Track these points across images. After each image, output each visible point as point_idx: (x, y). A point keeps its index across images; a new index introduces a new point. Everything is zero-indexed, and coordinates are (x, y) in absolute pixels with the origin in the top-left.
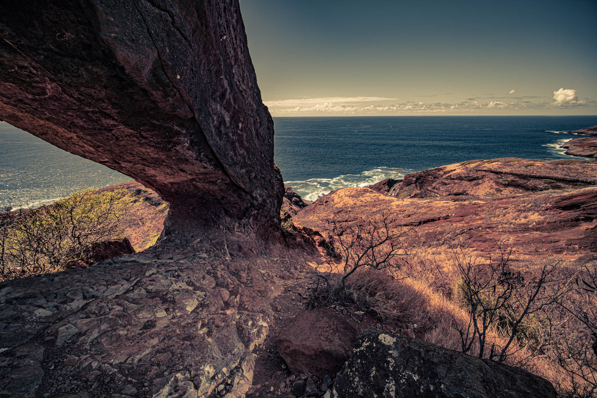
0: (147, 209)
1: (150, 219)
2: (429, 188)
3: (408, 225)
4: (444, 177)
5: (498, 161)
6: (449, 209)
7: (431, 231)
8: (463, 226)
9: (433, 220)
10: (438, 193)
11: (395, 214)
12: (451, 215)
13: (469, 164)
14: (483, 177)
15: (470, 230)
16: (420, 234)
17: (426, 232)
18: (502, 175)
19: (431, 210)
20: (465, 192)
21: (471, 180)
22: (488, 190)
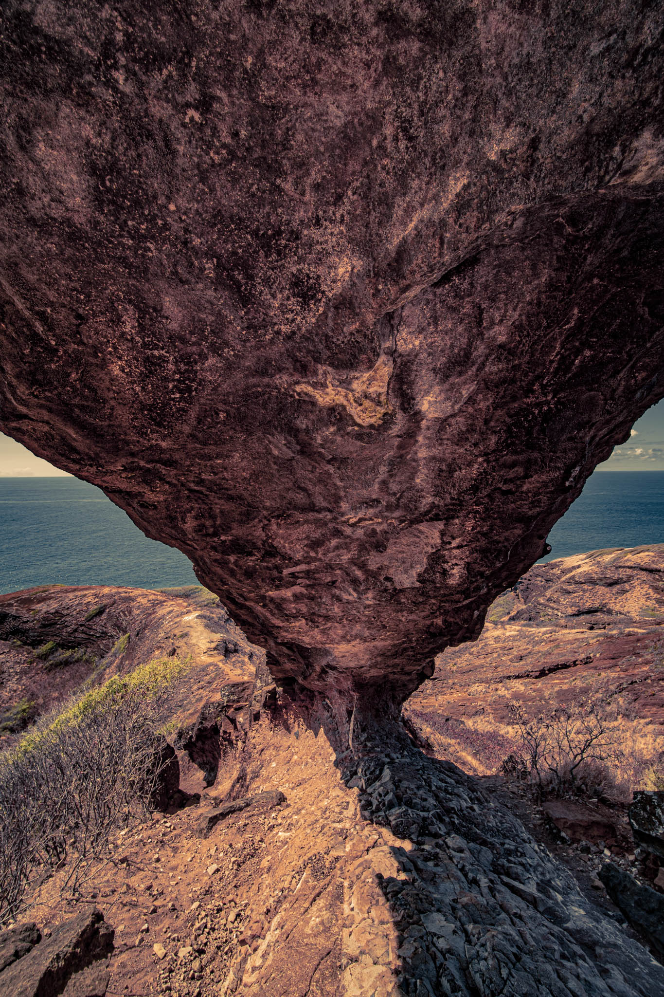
0: (13, 652)
1: (17, 673)
2: (542, 601)
3: (522, 677)
4: (563, 579)
5: (648, 550)
6: (588, 644)
7: (565, 687)
8: (619, 677)
9: (565, 666)
10: (557, 610)
11: (495, 655)
12: (595, 656)
13: (601, 555)
14: (629, 579)
15: (632, 683)
16: (546, 694)
17: (557, 689)
18: (661, 574)
19: (558, 646)
20: (604, 605)
21: (611, 585)
22: (642, 601)
